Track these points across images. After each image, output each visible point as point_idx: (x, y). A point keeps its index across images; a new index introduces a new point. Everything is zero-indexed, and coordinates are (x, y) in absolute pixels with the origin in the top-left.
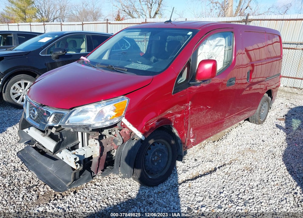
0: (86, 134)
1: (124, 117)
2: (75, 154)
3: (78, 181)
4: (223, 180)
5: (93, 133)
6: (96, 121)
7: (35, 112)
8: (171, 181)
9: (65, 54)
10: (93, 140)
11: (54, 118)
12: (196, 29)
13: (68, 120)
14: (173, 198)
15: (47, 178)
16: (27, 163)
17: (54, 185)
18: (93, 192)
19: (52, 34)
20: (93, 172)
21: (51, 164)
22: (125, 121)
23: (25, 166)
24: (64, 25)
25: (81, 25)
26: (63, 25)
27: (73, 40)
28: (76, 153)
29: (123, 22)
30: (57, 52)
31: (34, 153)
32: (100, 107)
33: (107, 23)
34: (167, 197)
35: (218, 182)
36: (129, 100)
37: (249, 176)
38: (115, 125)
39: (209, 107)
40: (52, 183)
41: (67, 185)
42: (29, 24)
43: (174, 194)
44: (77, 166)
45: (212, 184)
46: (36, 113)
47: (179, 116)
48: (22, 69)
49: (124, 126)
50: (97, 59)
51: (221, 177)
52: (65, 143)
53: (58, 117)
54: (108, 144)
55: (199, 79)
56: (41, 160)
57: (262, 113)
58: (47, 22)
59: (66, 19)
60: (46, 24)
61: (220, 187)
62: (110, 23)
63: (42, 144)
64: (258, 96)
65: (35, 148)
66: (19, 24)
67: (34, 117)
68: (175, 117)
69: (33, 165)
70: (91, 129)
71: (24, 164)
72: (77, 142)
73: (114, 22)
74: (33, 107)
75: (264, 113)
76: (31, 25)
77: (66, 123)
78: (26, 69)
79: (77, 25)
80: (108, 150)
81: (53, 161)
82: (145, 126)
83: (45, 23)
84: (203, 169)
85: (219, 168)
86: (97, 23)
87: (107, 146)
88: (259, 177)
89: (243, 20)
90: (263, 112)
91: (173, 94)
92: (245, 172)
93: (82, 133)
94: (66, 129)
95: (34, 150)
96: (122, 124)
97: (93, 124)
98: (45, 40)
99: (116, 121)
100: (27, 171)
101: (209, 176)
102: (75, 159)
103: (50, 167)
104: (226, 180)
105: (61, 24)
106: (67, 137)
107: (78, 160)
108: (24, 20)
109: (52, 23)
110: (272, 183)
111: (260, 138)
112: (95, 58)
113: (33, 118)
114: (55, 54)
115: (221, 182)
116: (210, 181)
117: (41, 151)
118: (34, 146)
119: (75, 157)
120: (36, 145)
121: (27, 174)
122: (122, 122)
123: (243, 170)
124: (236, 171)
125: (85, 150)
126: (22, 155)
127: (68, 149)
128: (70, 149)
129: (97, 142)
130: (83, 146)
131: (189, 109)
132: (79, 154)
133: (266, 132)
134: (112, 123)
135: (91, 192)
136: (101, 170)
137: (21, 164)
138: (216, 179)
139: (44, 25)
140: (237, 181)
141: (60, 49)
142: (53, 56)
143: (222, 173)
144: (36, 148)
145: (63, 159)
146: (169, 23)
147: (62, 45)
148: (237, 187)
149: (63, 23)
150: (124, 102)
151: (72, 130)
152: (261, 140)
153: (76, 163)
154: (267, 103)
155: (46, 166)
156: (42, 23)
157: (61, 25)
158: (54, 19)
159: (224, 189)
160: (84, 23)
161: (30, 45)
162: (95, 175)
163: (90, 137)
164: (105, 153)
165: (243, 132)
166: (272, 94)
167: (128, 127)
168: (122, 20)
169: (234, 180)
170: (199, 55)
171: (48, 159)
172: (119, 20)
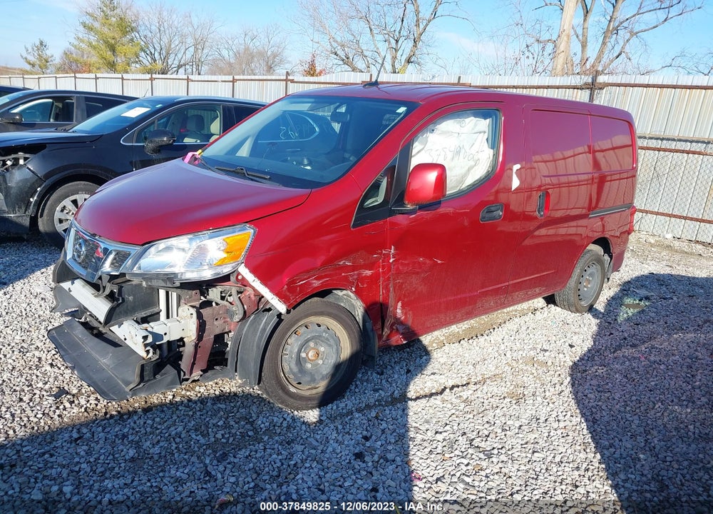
0: (174, 295)
1: (243, 264)
2: (146, 330)
3: (151, 384)
4: (453, 411)
5: (188, 294)
6: (188, 268)
7: (81, 247)
8: (342, 405)
9: (172, 144)
10: (186, 307)
11: (115, 259)
12: (416, 102)
13: (140, 262)
14: (336, 435)
15: (95, 377)
16: (64, 350)
17: (106, 390)
18: (182, 412)
19: (153, 102)
20: (184, 372)
21: (108, 353)
22: (245, 272)
23: (61, 360)
24: (195, 81)
25: (230, 81)
26: (192, 81)
27: (197, 115)
28: (149, 329)
29: (322, 79)
30: (157, 140)
31: (80, 332)
32: (198, 242)
33: (286, 80)
34: (325, 432)
35: (440, 413)
36: (255, 232)
37: (511, 409)
38: (226, 278)
39: (439, 262)
40: (102, 387)
41: (127, 389)
42: (120, 76)
43: (340, 427)
44: (148, 352)
45: (426, 417)
46: (83, 249)
47: (368, 273)
48: (82, 171)
49: (244, 283)
50: (226, 154)
51: (449, 406)
52: (129, 308)
53: (121, 258)
54: (216, 319)
55: (411, 201)
56: (90, 345)
57: (585, 289)
58: (163, 74)
59: (204, 68)
60: (155, 79)
61: (440, 424)
62: (292, 81)
63: (97, 317)
64: (572, 249)
65: (82, 324)
66: (98, 75)
67: (79, 257)
68: (359, 274)
69: (74, 354)
70: (178, 284)
71: (58, 354)
72: (156, 310)
73: (301, 79)
74: (80, 238)
75: (592, 288)
76: (123, 79)
77: (135, 269)
78: (90, 171)
79: (222, 81)
80: (218, 332)
81: (111, 348)
82: (287, 285)
83: (154, 76)
84: (417, 388)
85: (452, 388)
86: (265, 80)
87: (216, 323)
88: (531, 412)
89: (586, 84)
90: (589, 286)
91: (354, 226)
92: (505, 402)
93: (167, 293)
94: (136, 281)
95: (81, 327)
96: (240, 277)
97: (182, 273)
98: (135, 113)
99: (226, 270)
100: (62, 368)
101: (424, 401)
102: (145, 338)
103: (105, 359)
104: (457, 413)
105: (188, 79)
106: (134, 296)
107: (150, 340)
108: (112, 66)
109: (174, 76)
110: (555, 425)
111: (565, 340)
112: (222, 153)
113: (77, 259)
114: (151, 142)
115: (447, 415)
116: (422, 411)
117: (95, 332)
118: (83, 320)
119: (145, 333)
120: (86, 319)
121: (62, 373)
122: (239, 274)
123: (502, 397)
124: (486, 397)
125: (169, 324)
126: (58, 337)
127: (137, 322)
128: (140, 321)
129: (193, 311)
130: (168, 317)
131: (391, 261)
132: (155, 331)
133: (586, 329)
134: (219, 274)
135: (178, 412)
136: (201, 371)
137: (54, 355)
138: (437, 409)
139: (152, 79)
140: (481, 415)
141: (164, 133)
142: (149, 146)
143: (454, 400)
144: (85, 325)
145: (125, 339)
146: (374, 88)
147: (173, 123)
148: (476, 427)
149: (191, 77)
150: (245, 235)
151: (144, 284)
152: (567, 344)
153: (146, 345)
154: (599, 267)
155: (98, 357)
156: (148, 76)
157: (188, 82)
158: (179, 67)
159: (448, 428)
160: (236, 77)
161: (106, 122)
162: (186, 377)
163: (182, 301)
164: (209, 337)
165: (533, 326)
166: (612, 249)
167: (253, 284)
168: (320, 73)
169: (475, 413)
170: (414, 155)
171: (105, 344)
172: (312, 75)
